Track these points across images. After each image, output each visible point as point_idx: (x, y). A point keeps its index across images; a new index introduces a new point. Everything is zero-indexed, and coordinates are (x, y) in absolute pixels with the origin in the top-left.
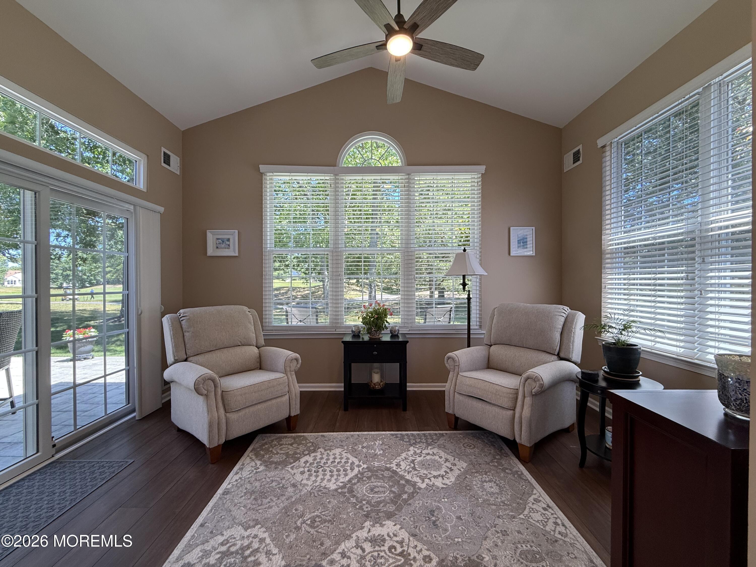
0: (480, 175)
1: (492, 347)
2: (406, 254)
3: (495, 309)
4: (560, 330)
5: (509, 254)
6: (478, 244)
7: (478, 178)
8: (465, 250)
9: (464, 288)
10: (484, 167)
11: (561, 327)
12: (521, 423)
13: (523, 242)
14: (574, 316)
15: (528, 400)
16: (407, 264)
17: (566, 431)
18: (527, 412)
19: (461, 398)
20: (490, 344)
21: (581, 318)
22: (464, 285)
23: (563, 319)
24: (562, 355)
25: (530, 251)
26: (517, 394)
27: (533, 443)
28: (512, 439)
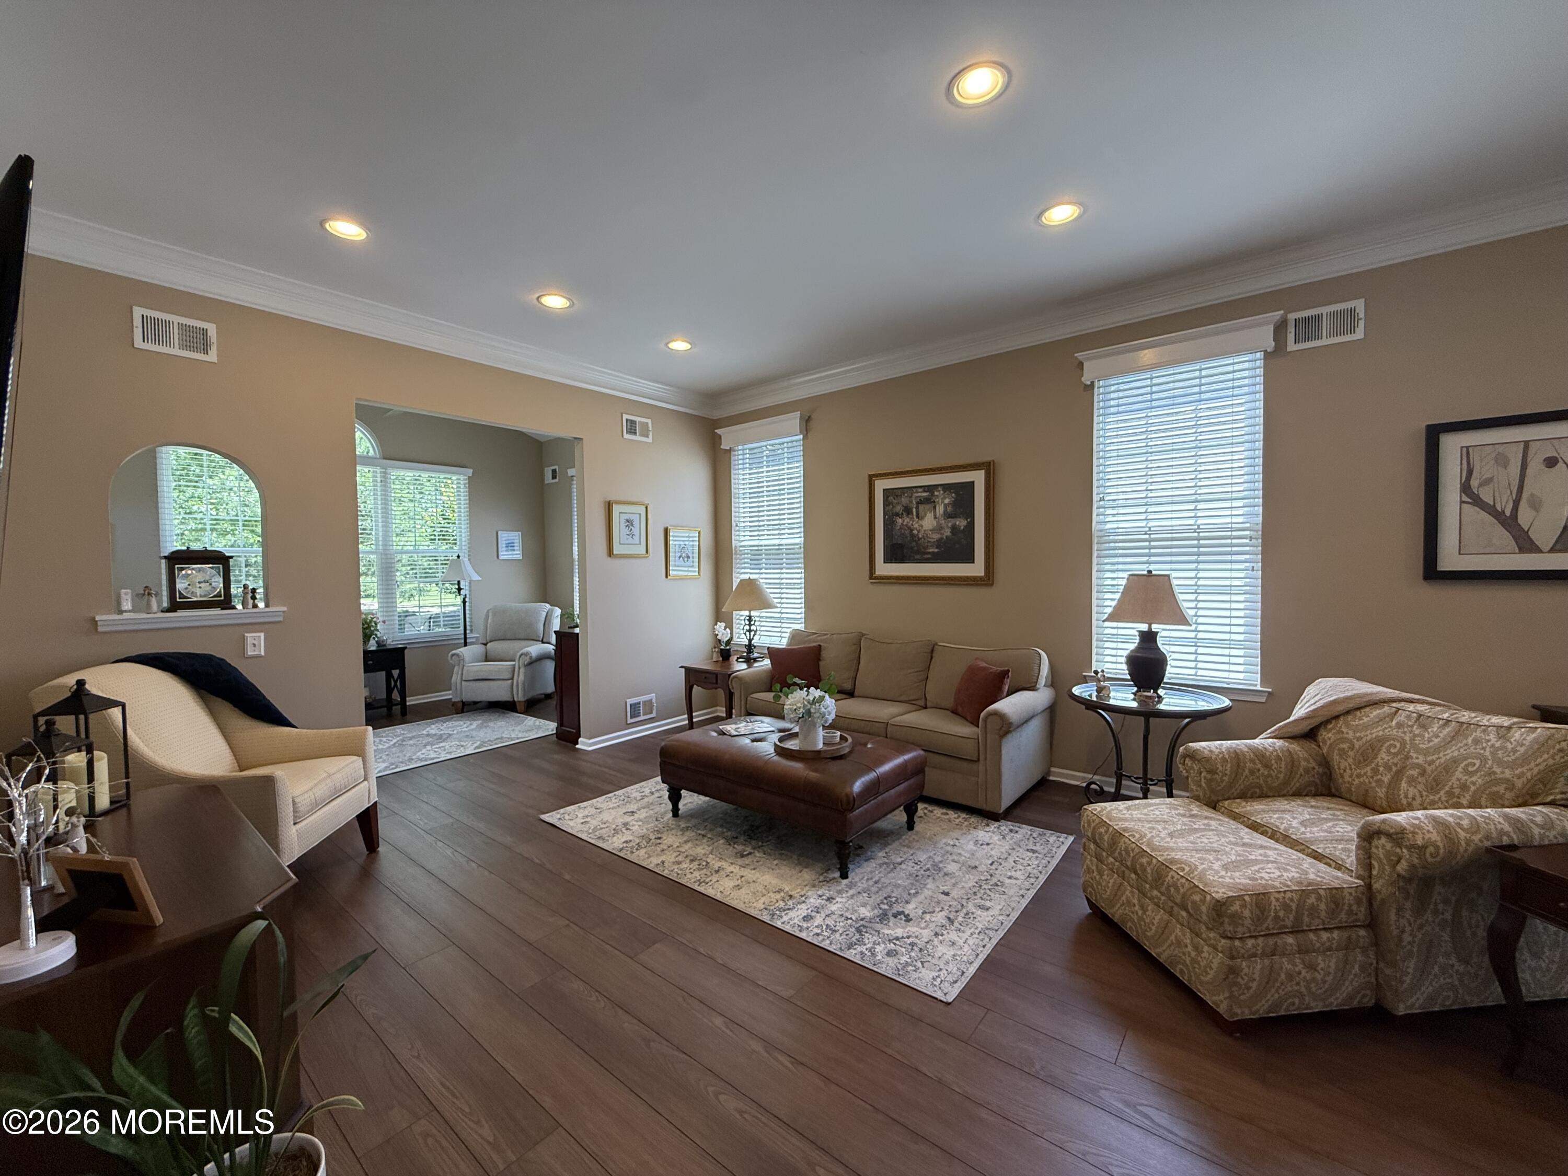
0: (466, 477)
1: (488, 645)
2: (383, 557)
3: (488, 611)
4: (543, 622)
5: (498, 557)
6: (466, 547)
7: (464, 480)
8: (458, 557)
9: (459, 593)
10: (471, 471)
11: (543, 619)
12: (517, 685)
13: (510, 546)
14: (552, 610)
15: (522, 670)
16: (387, 568)
17: (548, 696)
18: (522, 678)
19: (468, 683)
20: (485, 642)
21: (558, 611)
22: (459, 589)
23: (544, 614)
24: (545, 640)
25: (517, 554)
26: (514, 668)
27: (526, 698)
28: (511, 700)
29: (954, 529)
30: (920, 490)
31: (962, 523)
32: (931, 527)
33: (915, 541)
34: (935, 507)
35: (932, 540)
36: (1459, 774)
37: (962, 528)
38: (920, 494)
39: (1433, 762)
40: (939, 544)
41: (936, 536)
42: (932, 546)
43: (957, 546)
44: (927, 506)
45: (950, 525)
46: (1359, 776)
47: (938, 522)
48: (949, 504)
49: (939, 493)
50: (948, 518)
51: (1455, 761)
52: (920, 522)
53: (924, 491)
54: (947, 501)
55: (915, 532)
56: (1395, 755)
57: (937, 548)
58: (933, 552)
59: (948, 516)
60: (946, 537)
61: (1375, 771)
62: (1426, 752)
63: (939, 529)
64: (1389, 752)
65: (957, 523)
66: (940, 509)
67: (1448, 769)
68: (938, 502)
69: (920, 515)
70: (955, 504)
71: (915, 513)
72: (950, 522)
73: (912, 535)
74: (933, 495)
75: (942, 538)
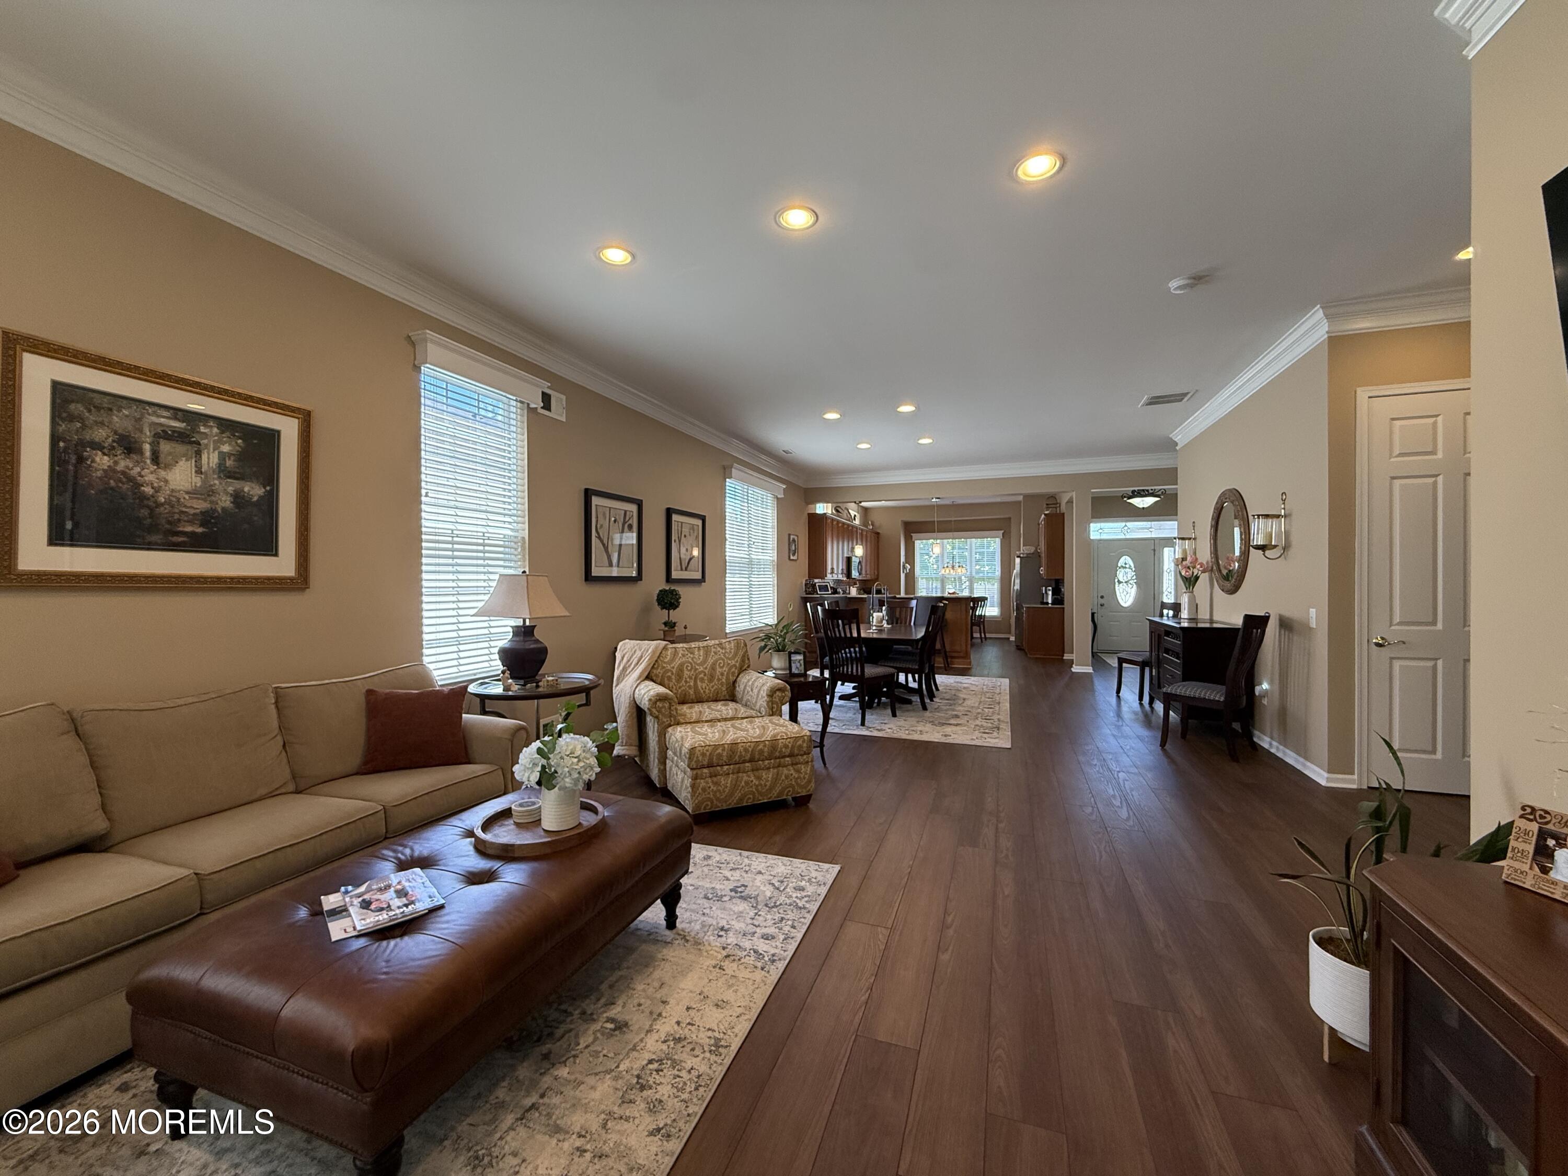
29: (238, 498)
30: (165, 413)
31: (254, 490)
32: (187, 486)
33: (148, 507)
34: (198, 453)
35: (192, 511)
36: (718, 670)
37: (255, 499)
38: (162, 420)
39: (706, 668)
40: (207, 518)
41: (201, 505)
42: (191, 522)
43: (246, 526)
44: (180, 448)
45: (230, 489)
46: (680, 688)
47: (204, 482)
48: (230, 455)
49: (210, 431)
50: (229, 477)
51: (714, 664)
52: (162, 473)
53: (175, 418)
54: (226, 448)
55: (148, 490)
56: (691, 670)
57: (201, 525)
58: (193, 533)
59: (225, 472)
60: (223, 508)
61: (686, 682)
62: (701, 664)
63: (207, 492)
64: (689, 671)
65: (246, 489)
66: (210, 459)
67: (713, 668)
68: (207, 446)
69: (162, 457)
70: (241, 457)
71: (148, 454)
72: (230, 484)
73: (143, 497)
74: (194, 430)
75: (215, 510)
